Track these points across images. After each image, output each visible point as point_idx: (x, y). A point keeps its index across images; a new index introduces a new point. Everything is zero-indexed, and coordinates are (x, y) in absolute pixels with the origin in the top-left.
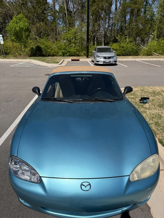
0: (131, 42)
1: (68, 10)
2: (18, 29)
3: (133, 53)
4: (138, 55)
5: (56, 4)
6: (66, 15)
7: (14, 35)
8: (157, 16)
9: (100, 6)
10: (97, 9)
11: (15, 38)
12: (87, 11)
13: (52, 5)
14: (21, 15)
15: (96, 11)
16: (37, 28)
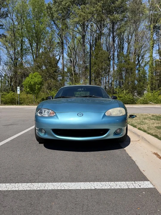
0: (128, 93)
1: (74, 71)
2: (32, 83)
3: (130, 102)
4: (136, 104)
5: (65, 68)
6: (73, 75)
7: (29, 88)
8: (148, 74)
9: (100, 66)
10: (98, 68)
11: (30, 90)
12: (89, 71)
13: (61, 69)
14: (36, 73)
15: (96, 71)
16: (48, 83)
